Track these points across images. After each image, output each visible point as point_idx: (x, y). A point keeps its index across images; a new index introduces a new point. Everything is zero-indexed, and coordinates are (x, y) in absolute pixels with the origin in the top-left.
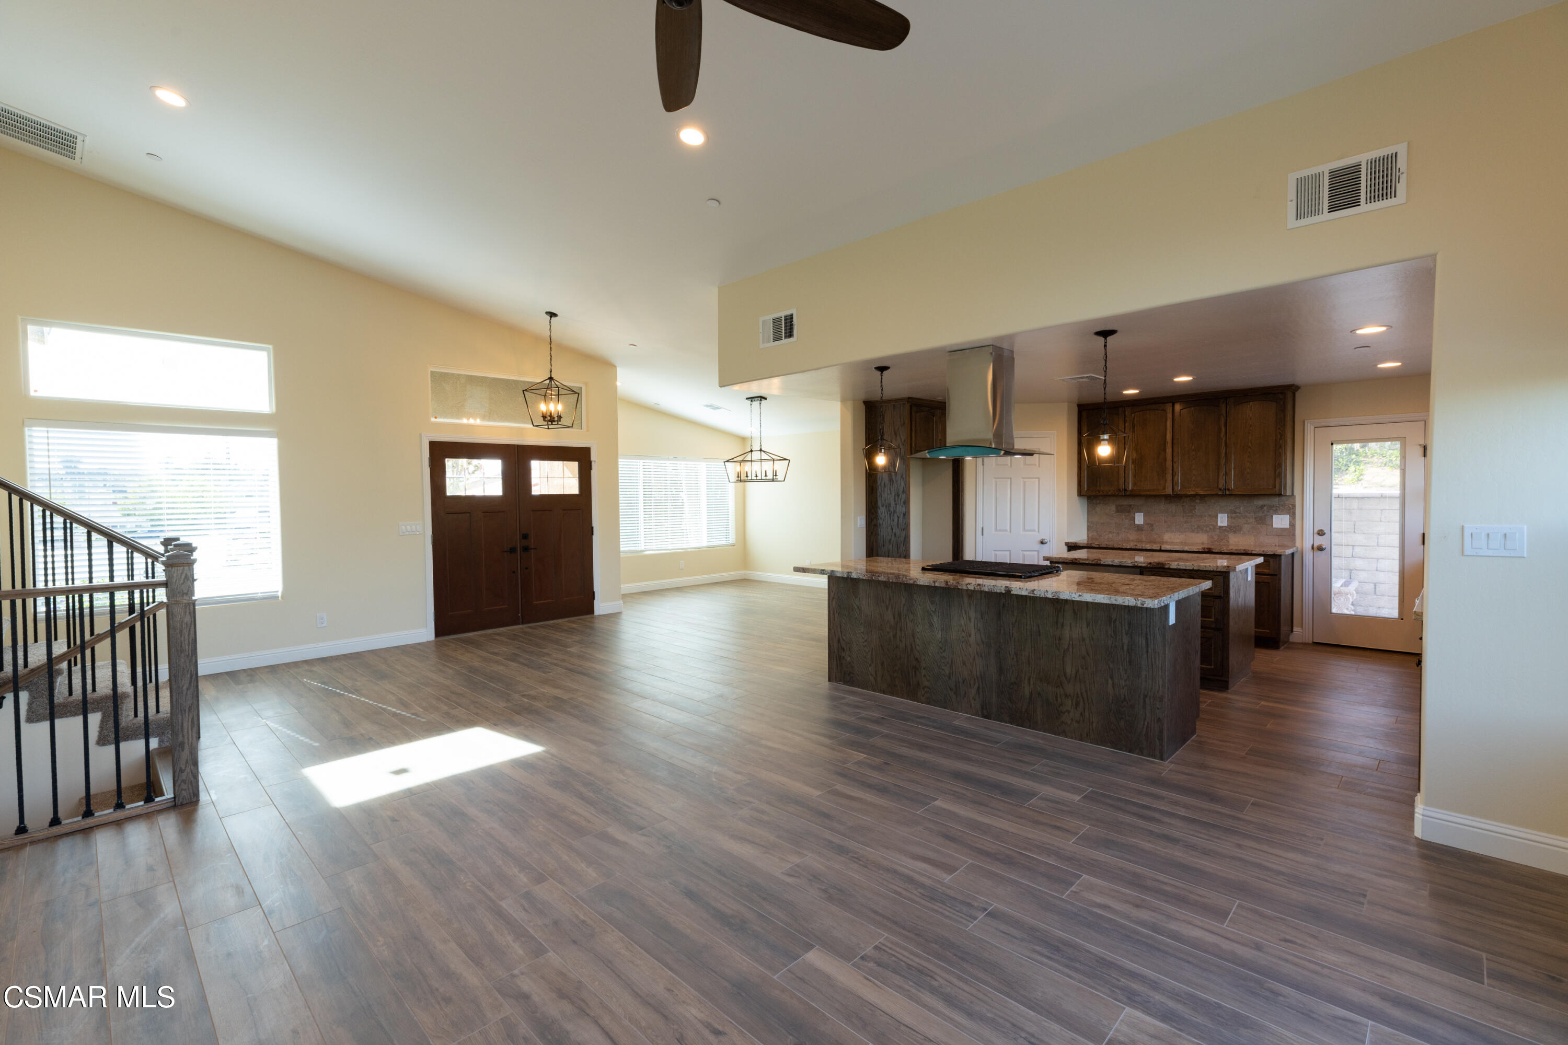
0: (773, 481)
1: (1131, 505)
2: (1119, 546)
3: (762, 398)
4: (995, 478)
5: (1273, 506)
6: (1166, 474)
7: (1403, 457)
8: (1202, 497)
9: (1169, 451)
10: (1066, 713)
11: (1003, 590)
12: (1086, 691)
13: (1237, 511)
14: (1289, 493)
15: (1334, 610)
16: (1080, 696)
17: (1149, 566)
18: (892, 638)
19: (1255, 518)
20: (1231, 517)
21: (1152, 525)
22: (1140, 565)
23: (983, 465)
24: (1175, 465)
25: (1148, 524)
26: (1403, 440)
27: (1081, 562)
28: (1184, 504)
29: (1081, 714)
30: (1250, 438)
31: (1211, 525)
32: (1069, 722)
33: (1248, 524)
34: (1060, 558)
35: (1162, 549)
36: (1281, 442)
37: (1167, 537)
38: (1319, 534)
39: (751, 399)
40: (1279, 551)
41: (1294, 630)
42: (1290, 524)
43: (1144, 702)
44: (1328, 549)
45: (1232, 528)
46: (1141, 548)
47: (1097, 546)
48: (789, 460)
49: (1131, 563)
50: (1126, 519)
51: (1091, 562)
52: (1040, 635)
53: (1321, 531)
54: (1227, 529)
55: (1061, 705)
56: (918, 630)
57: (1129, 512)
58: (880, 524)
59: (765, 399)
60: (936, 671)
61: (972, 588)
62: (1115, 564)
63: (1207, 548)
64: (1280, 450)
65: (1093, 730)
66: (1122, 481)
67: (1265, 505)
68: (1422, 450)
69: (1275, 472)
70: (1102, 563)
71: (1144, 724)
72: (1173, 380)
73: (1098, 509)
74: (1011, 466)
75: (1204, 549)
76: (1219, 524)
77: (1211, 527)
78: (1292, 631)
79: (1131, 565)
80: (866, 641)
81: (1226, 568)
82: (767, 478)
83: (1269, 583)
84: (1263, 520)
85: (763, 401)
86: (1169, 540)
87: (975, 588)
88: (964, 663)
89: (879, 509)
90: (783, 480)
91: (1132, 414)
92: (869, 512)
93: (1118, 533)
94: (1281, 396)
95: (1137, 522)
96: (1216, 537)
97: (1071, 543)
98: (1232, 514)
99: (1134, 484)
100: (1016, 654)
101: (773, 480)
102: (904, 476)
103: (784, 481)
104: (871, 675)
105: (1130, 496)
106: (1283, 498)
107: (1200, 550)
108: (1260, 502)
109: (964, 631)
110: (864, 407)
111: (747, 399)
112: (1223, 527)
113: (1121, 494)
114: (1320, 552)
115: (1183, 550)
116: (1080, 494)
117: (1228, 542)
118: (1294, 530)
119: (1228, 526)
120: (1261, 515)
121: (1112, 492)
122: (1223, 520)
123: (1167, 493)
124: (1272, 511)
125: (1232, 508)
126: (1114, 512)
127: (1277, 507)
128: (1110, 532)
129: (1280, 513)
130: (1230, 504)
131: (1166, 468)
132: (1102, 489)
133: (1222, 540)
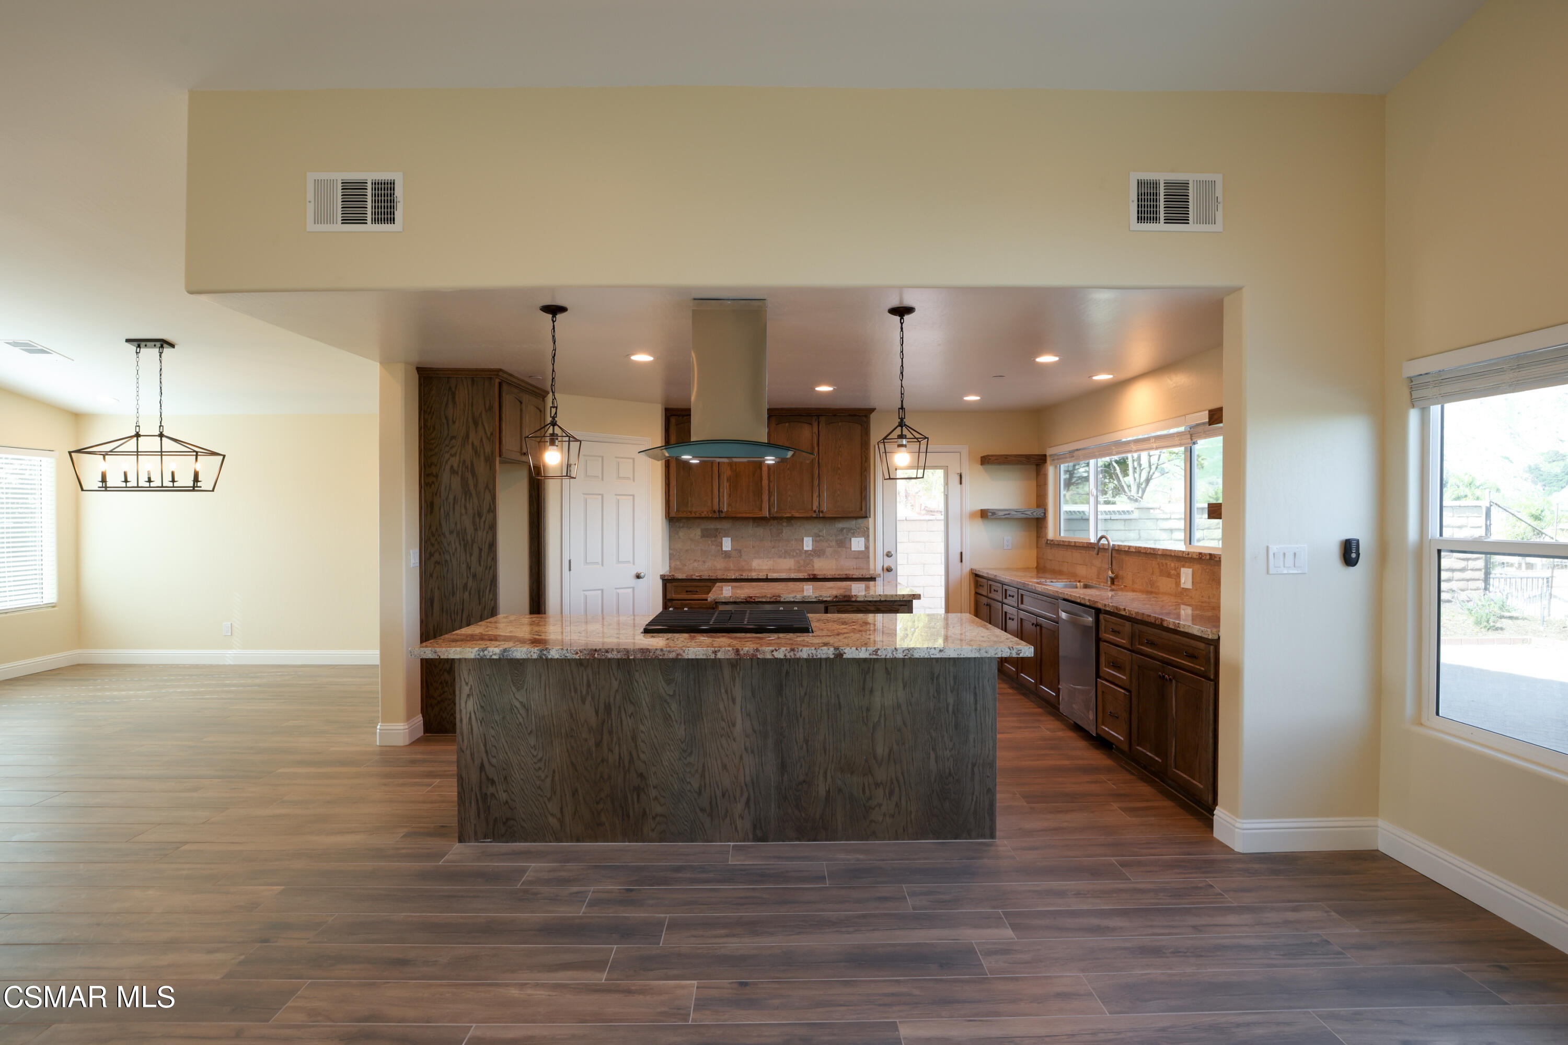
0: (194, 490)
1: (717, 529)
2: (723, 577)
3: (163, 343)
4: (584, 494)
5: (851, 529)
6: (762, 495)
7: (946, 484)
8: (789, 519)
10: (877, 809)
11: (831, 653)
12: (902, 773)
13: (821, 534)
16: (895, 782)
18: (594, 749)
19: (836, 541)
20: (816, 541)
21: (740, 551)
24: (772, 485)
25: (736, 550)
26: (946, 469)
28: (772, 527)
29: (897, 805)
30: (839, 459)
31: (799, 549)
32: (881, 819)
33: (831, 547)
36: (866, 465)
38: (887, 556)
39: (139, 343)
42: (865, 546)
43: (973, 771)
44: (894, 571)
45: (817, 552)
47: (699, 578)
48: (224, 456)
50: (712, 545)
52: (840, 708)
53: (889, 552)
54: (812, 553)
55: (870, 798)
56: (642, 728)
57: (715, 537)
58: (446, 561)
59: (172, 345)
60: (676, 787)
61: (781, 656)
62: (797, 600)
64: (865, 473)
65: (911, 821)
66: (716, 500)
67: (844, 528)
68: (959, 477)
69: (862, 494)
70: (782, 600)
71: (972, 800)
73: (681, 534)
76: (805, 548)
77: (798, 552)
79: (815, 600)
80: (540, 760)
82: (176, 484)
84: (843, 544)
85: (167, 351)
86: (757, 568)
87: (785, 656)
88: (725, 767)
89: (445, 536)
90: (211, 489)
92: (426, 542)
93: (704, 562)
94: (861, 419)
95: (724, 549)
96: (802, 562)
97: (664, 575)
98: (817, 538)
99: (729, 505)
100: (806, 741)
101: (194, 488)
103: (213, 490)
104: (552, 814)
105: (725, 518)
106: (859, 521)
108: (840, 525)
109: (723, 720)
110: (417, 376)
111: (128, 341)
112: (808, 551)
113: (712, 517)
114: (889, 572)
115: (789, 577)
116: (668, 516)
117: (813, 566)
118: (868, 552)
119: (813, 550)
120: (841, 538)
121: (705, 513)
122: (808, 544)
123: (763, 516)
124: (850, 534)
125: (816, 531)
126: (699, 537)
127: (854, 529)
128: (695, 560)
129: (857, 536)
130: (817, 527)
131: (762, 487)
132: (694, 509)
133: (808, 564)
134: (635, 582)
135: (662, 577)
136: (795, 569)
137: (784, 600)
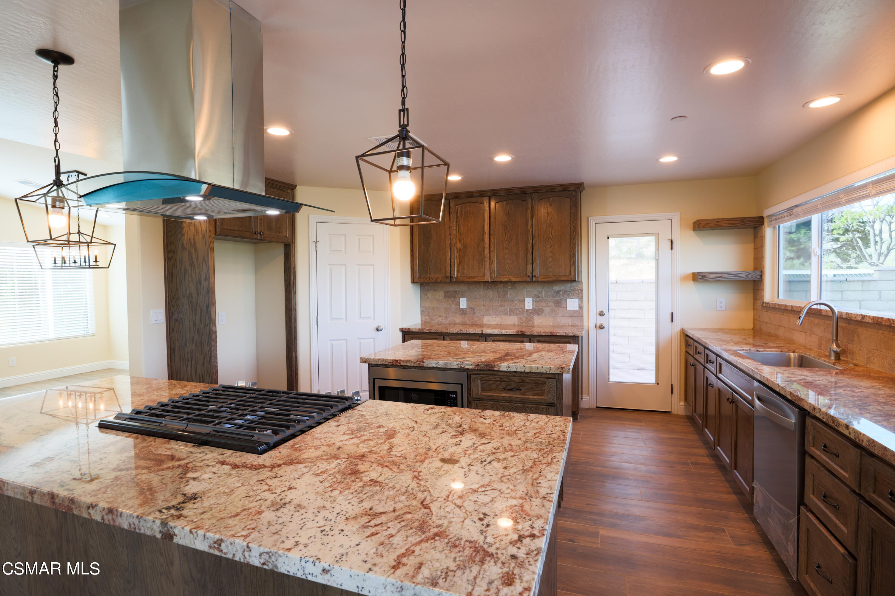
1: (456, 291)
4: (329, 265)
5: (567, 291)
6: (485, 262)
7: (658, 249)
8: (514, 283)
9: (487, 241)
13: (540, 295)
14: (580, 279)
15: (611, 379)
17: (476, 368)
19: (554, 302)
20: (536, 301)
21: (474, 309)
22: (467, 367)
23: (316, 250)
24: (492, 254)
25: (471, 308)
26: (657, 235)
27: (402, 364)
28: (499, 290)
31: (521, 308)
33: (549, 307)
34: (379, 359)
35: (484, 333)
36: (575, 234)
37: (486, 320)
38: (600, 315)
40: (578, 333)
41: (583, 398)
42: (579, 306)
44: (606, 328)
45: (537, 311)
46: (465, 332)
49: (457, 365)
50: (453, 304)
51: (413, 365)
53: (602, 312)
54: (533, 312)
57: (455, 298)
58: (181, 319)
63: (519, 332)
64: (574, 241)
66: (448, 268)
67: (561, 291)
68: (670, 243)
69: (571, 260)
72: (492, 159)
73: (429, 295)
74: (346, 253)
76: (527, 307)
77: (520, 310)
79: (457, 367)
81: (560, 369)
84: (559, 304)
86: (487, 323)
89: (180, 299)
91: (455, 206)
92: (169, 304)
93: (446, 317)
94: (574, 193)
95: (461, 307)
96: (524, 319)
97: (405, 329)
98: (536, 298)
99: (459, 272)
101: (94, 267)
102: (206, 260)
105: (455, 282)
106: (574, 284)
107: (516, 333)
108: (557, 288)
112: (529, 310)
113: (448, 281)
114: (601, 330)
115: (499, 333)
116: (413, 281)
117: (534, 323)
118: (582, 311)
119: (533, 309)
120: (558, 298)
121: (440, 278)
122: (529, 304)
123: (485, 281)
124: (565, 296)
125: (535, 293)
126: (443, 298)
127: (569, 292)
128: (440, 316)
129: (572, 297)
130: (536, 289)
131: (484, 256)
132: (432, 276)
133: (529, 321)
134: (376, 334)
135: (401, 330)
136: (518, 325)
137: (427, 366)
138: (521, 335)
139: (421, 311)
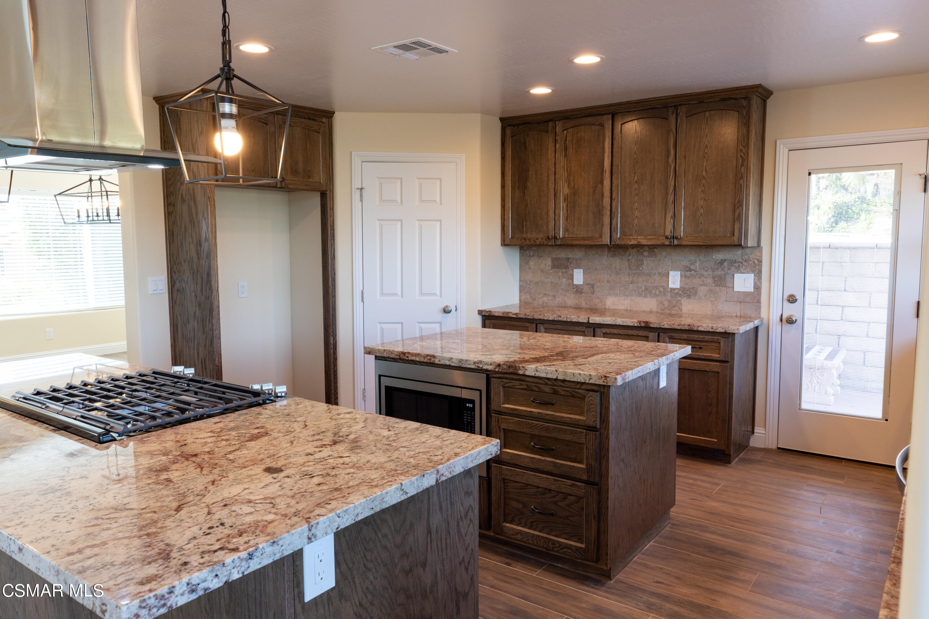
1: (568, 259)
4: (379, 220)
5: (735, 262)
6: (603, 215)
7: (898, 192)
8: (652, 248)
9: (607, 183)
13: (692, 267)
14: (751, 242)
15: (804, 406)
17: (497, 370)
19: (714, 278)
20: (685, 277)
21: (593, 286)
22: (485, 367)
23: (361, 201)
24: (614, 204)
25: (588, 284)
26: (898, 168)
27: (410, 358)
28: (630, 257)
30: (705, 164)
31: (661, 287)
33: (705, 286)
34: (385, 350)
35: (590, 322)
36: (742, 170)
37: (611, 302)
38: (789, 301)
40: (731, 328)
41: (756, 431)
42: (754, 286)
44: (799, 322)
45: (687, 292)
46: (565, 319)
47: (514, 316)
49: (474, 363)
50: (563, 277)
51: (422, 360)
53: (793, 296)
54: (681, 292)
57: (566, 268)
58: (183, 289)
63: (644, 322)
64: (741, 182)
66: (552, 224)
67: (725, 260)
68: (922, 181)
69: (734, 212)
72: (572, 62)
73: (532, 263)
74: (402, 204)
75: (640, 322)
76: (671, 285)
77: (661, 289)
78: (753, 432)
83: (718, 373)
84: (723, 281)
86: (612, 307)
89: (181, 265)
91: (563, 131)
93: (554, 297)
94: (745, 103)
95: (576, 282)
96: (666, 303)
97: (485, 311)
98: (687, 272)
99: (566, 230)
102: (206, 215)
105: (560, 245)
106: (748, 251)
107: (636, 325)
108: (719, 256)
110: (157, 106)
112: (675, 289)
113: (550, 244)
114: (789, 325)
116: (504, 243)
117: (681, 310)
118: (759, 294)
119: (682, 289)
120: (719, 273)
121: (540, 240)
122: (675, 280)
123: (604, 243)
124: (733, 269)
125: (686, 263)
126: (550, 268)
127: (739, 262)
128: (546, 294)
129: (742, 271)
130: (687, 258)
131: (603, 207)
132: (529, 236)
133: (674, 307)
134: (441, 316)
135: (480, 312)
136: (657, 312)
137: (439, 363)
138: (644, 327)
139: (520, 286)
